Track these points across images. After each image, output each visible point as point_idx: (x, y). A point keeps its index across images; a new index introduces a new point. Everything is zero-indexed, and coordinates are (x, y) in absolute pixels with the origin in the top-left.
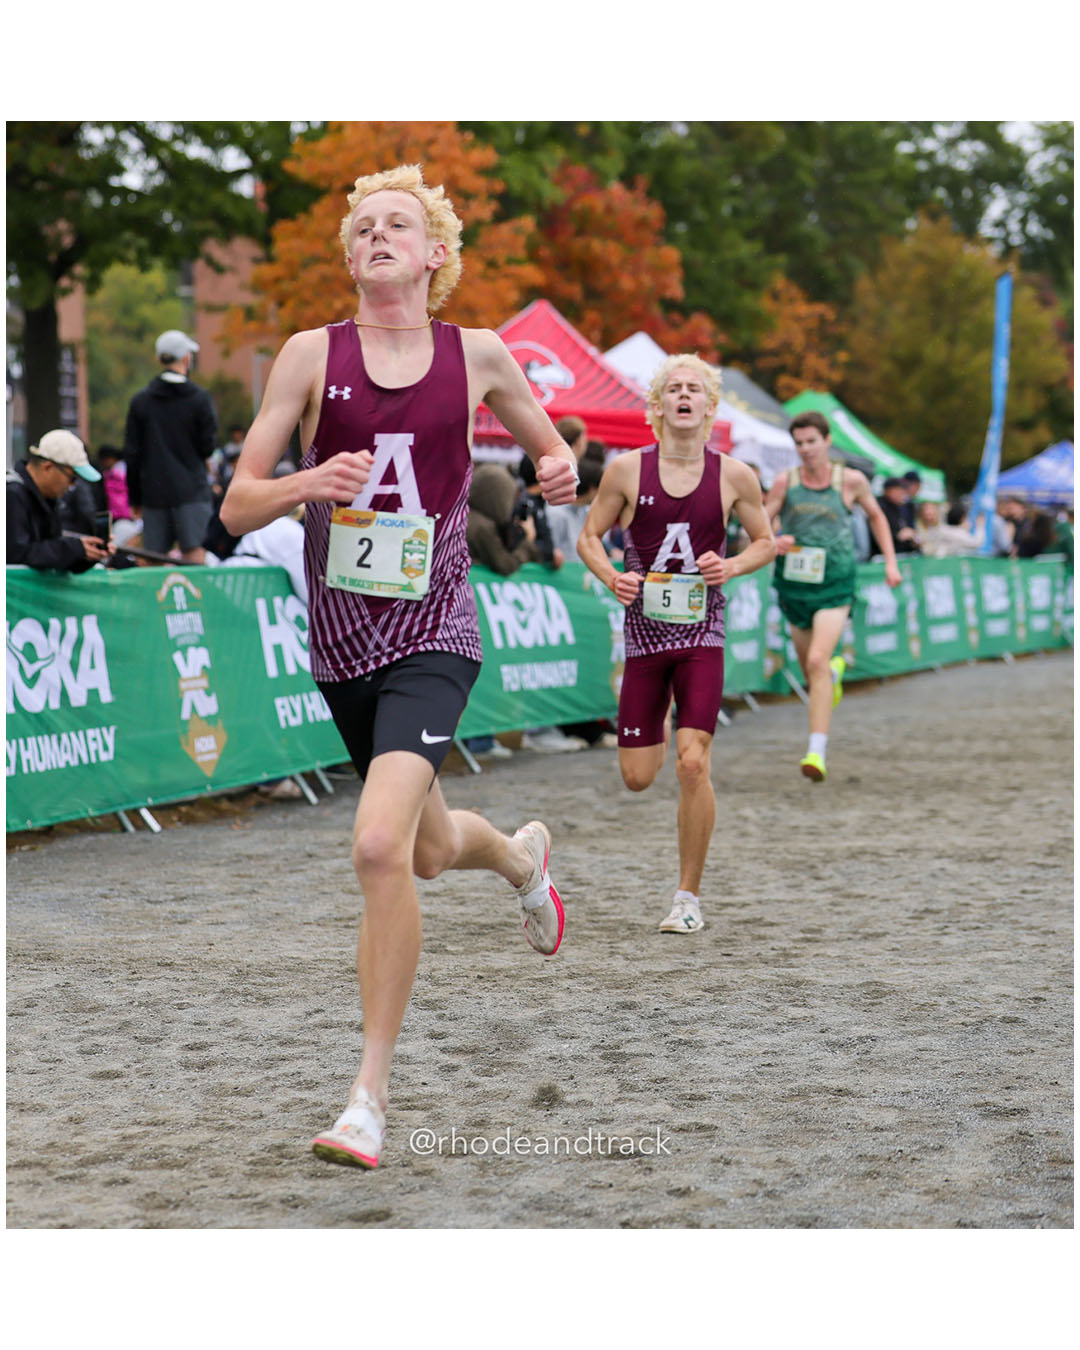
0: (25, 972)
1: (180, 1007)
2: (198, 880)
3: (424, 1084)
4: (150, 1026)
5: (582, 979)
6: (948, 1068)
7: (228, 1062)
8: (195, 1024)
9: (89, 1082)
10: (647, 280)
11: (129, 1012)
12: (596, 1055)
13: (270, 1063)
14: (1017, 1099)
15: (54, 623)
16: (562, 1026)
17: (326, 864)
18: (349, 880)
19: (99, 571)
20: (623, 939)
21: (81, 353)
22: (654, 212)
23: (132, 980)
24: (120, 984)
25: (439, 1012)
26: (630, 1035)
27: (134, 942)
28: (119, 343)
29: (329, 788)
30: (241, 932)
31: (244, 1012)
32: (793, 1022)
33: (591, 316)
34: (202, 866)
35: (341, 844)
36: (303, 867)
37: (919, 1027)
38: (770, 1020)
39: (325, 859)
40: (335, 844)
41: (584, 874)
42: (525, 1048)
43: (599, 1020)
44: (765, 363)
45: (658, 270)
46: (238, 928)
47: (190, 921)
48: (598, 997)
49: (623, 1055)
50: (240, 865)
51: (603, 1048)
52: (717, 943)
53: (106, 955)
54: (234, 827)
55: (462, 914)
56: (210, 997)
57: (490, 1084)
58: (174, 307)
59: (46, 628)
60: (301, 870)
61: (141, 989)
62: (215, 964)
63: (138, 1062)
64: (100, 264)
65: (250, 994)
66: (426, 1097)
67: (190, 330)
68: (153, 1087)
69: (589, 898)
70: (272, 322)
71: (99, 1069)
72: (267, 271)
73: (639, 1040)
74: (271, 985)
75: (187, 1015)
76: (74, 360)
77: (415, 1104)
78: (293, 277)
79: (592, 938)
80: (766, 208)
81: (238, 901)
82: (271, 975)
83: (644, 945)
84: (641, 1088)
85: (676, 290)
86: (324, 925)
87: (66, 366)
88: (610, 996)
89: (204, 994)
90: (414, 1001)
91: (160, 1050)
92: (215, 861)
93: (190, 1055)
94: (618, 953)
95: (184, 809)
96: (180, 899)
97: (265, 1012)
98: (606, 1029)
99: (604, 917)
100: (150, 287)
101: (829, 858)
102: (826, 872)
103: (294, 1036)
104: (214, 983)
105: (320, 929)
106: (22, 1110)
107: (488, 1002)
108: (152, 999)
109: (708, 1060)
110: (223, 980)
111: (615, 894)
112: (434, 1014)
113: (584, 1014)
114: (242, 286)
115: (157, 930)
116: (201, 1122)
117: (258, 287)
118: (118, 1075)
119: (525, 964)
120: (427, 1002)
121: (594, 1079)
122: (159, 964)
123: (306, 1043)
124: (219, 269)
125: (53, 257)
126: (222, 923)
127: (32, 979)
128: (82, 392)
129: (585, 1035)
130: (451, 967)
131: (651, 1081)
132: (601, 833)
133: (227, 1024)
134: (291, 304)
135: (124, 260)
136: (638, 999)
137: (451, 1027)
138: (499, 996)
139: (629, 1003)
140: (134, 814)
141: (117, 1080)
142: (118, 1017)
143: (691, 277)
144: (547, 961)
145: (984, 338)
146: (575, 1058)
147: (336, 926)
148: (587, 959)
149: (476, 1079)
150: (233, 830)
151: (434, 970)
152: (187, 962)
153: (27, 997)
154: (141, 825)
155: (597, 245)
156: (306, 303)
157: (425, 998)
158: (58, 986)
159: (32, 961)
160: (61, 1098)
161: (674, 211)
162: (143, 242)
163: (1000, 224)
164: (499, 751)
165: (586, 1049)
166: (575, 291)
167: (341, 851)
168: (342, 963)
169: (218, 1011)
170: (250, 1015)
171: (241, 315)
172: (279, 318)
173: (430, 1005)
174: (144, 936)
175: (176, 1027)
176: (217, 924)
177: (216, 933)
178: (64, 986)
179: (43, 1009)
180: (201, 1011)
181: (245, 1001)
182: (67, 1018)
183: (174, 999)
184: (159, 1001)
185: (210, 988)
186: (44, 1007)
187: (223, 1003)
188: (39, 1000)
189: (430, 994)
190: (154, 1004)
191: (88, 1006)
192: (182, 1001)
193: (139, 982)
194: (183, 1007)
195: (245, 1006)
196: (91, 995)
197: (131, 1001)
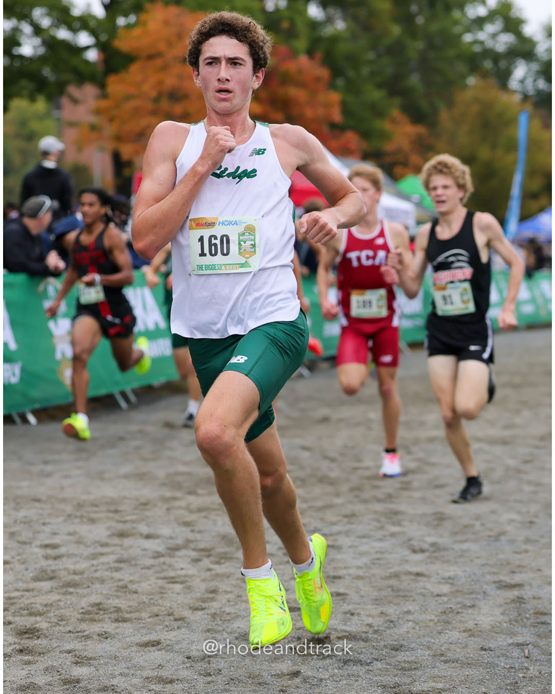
1: (44, 524)
2: (57, 452)
3: (182, 569)
4: (25, 535)
6: (479, 561)
7: (69, 556)
8: (52, 534)
10: (320, 112)
11: (15, 527)
13: (94, 556)
14: (517, 578)
17: (131, 443)
22: (324, 73)
23: (17, 509)
25: (192, 528)
27: (19, 487)
29: (134, 400)
30: (80, 482)
31: (80, 527)
32: (393, 535)
34: (59, 444)
36: (117, 445)
37: (464, 537)
38: (379, 534)
39: (130, 440)
40: (135, 432)
44: (388, 160)
45: (327, 106)
47: (51, 475)
52: (352, 490)
56: (61, 519)
57: (219, 569)
58: (50, 124)
60: (116, 447)
61: (21, 514)
62: (64, 500)
63: (19, 555)
65: (84, 517)
66: (183, 576)
67: (59, 135)
68: (27, 569)
70: (106, 132)
72: (104, 104)
75: (47, 529)
77: (177, 580)
78: (118, 107)
80: (389, 71)
82: (96, 506)
85: (337, 116)
86: (128, 478)
89: (58, 516)
90: (178, 522)
93: (49, 551)
96: (46, 462)
97: (92, 527)
100: (36, 112)
101: (416, 442)
102: (415, 449)
103: (109, 541)
104: (64, 511)
108: (27, 520)
109: (344, 556)
110: (69, 509)
112: (189, 529)
114: (89, 112)
116: (54, 590)
117: (98, 112)
118: (7, 563)
123: (115, 545)
124: (75, 101)
133: (70, 534)
134: (117, 121)
135: (21, 96)
137: (198, 536)
140: (22, 415)
142: (9, 530)
143: (346, 109)
145: (512, 146)
149: (212, 566)
151: (190, 504)
152: (48, 499)
154: (25, 420)
155: (294, 92)
156: (124, 122)
157: (184, 520)
161: (336, 72)
162: (32, 86)
163: (522, 81)
168: (137, 500)
169: (65, 526)
170: (84, 530)
171: (88, 129)
172: (110, 130)
173: (187, 524)
174: (25, 484)
175: (41, 536)
176: (66, 477)
177: (66, 482)
180: (56, 527)
181: (81, 521)
183: (41, 519)
184: (32, 521)
185: (62, 513)
187: (68, 522)
189: (187, 518)
190: (29, 522)
192: (45, 521)
193: (21, 510)
194: (46, 524)
195: (81, 524)
197: (16, 520)
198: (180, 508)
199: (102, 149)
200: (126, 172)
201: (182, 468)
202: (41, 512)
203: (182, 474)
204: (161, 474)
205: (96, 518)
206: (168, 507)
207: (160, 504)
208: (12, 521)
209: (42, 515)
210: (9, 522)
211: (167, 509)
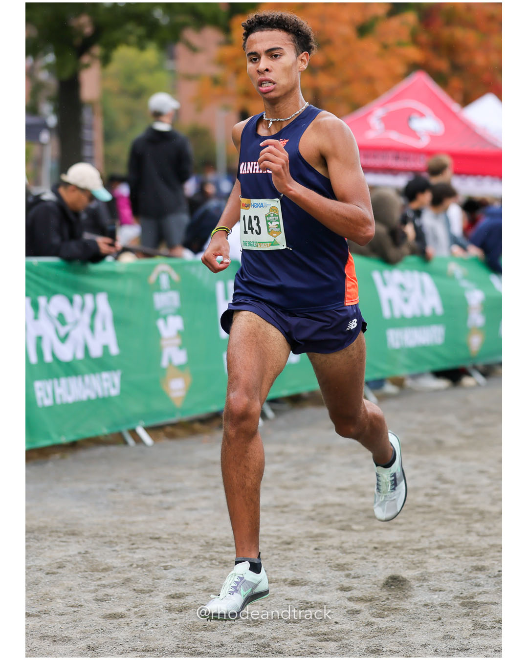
0: (57, 543)
1: (166, 568)
2: (178, 479)
3: (336, 623)
4: (144, 581)
5: (447, 550)
8: (176, 580)
9: (102, 621)
11: (130, 571)
12: (457, 603)
15: (77, 298)
16: (433, 583)
19: (110, 263)
20: (477, 521)
21: (98, 109)
23: (132, 549)
24: (123, 552)
25: (347, 572)
26: (481, 589)
27: (133, 522)
28: (123, 102)
31: (210, 571)
33: (455, 82)
35: (280, 454)
41: (449, 475)
42: (407, 598)
43: (459, 578)
47: (173, 508)
48: (458, 562)
49: (476, 603)
51: (462, 598)
53: (113, 532)
55: (363, 504)
56: (186, 562)
57: (382, 623)
58: (162, 77)
61: (138, 555)
62: (190, 538)
63: (136, 607)
64: (110, 46)
65: (215, 559)
66: (338, 632)
67: (173, 91)
68: (146, 624)
69: (452, 492)
71: (109, 612)
72: (228, 52)
73: (487, 593)
75: (170, 574)
77: (330, 637)
79: (454, 520)
81: (207, 493)
83: (491, 525)
84: (489, 627)
87: (86, 118)
88: (467, 561)
89: (182, 559)
90: (329, 564)
91: (151, 599)
93: (174, 603)
94: (472, 531)
95: (169, 429)
96: (165, 492)
98: (464, 585)
99: (462, 506)
104: (190, 551)
106: (55, 641)
107: (381, 566)
108: (145, 563)
110: (195, 549)
111: (471, 489)
112: (343, 573)
113: (448, 575)
114: (211, 62)
115: (150, 514)
116: (180, 649)
117: (222, 62)
118: (122, 616)
119: (407, 539)
120: (338, 565)
121: (455, 620)
122: (151, 538)
124: (193, 49)
125: (78, 41)
126: (195, 509)
127: (62, 549)
128: (97, 137)
129: (449, 589)
130: (356, 541)
131: (496, 622)
132: (460, 447)
133: (198, 580)
135: (128, 43)
136: (486, 563)
137: (355, 583)
138: (389, 561)
139: (480, 567)
140: (133, 433)
141: (121, 620)
142: (122, 575)
144: (423, 536)
146: (442, 605)
148: (451, 536)
149: (373, 620)
151: (343, 543)
152: (170, 537)
153: (58, 561)
154: (138, 440)
155: (460, 34)
157: (337, 562)
158: (80, 553)
160: (82, 632)
162: (141, 31)
164: (389, 389)
165: (450, 599)
166: (443, 65)
167: (278, 458)
168: (279, 537)
169: (192, 571)
171: (210, 83)
172: (235, 85)
173: (340, 567)
174: (140, 518)
175: (162, 582)
176: (191, 509)
177: (190, 516)
178: (84, 554)
179: (69, 570)
180: (180, 571)
181: (211, 564)
182: (87, 576)
183: (161, 562)
184: (151, 564)
185: (187, 555)
186: (70, 568)
187: (195, 565)
188: (67, 563)
189: (340, 560)
190: (147, 566)
191: (101, 568)
192: (167, 564)
193: (137, 551)
194: (168, 568)
195: (211, 567)
196: (103, 560)
197: (131, 564)
198: (332, 547)
199: (226, 108)
201: (332, 498)
202: (161, 553)
203: (332, 505)
204: (307, 505)
205: (229, 561)
206: (316, 546)
207: (306, 543)
208: (126, 565)
209: (163, 557)
210: (122, 566)
211: (316, 549)
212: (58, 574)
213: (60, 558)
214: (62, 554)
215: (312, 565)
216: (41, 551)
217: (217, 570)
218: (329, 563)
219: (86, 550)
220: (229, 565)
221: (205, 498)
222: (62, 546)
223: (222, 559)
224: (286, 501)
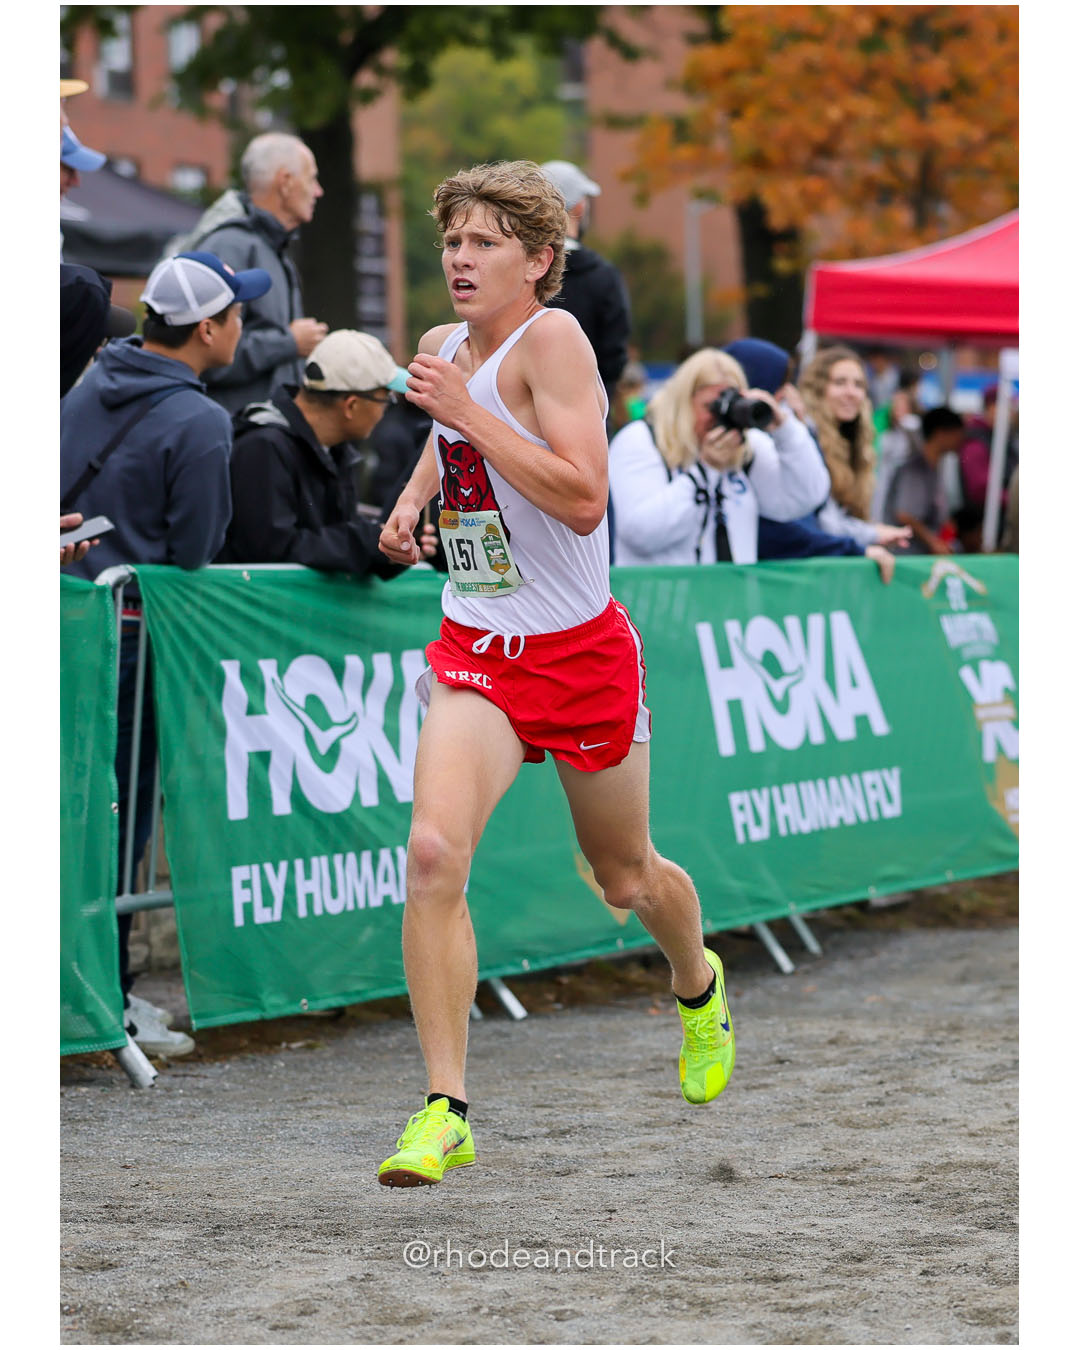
0: (298, 1255)
1: (559, 1317)
2: (591, 1101)
11: (474, 1324)
15: (353, 663)
17: (806, 1075)
18: (847, 1103)
19: (421, 573)
21: (394, 199)
24: (458, 1278)
25: (1001, 1329)
27: (481, 1205)
29: (813, 946)
30: (661, 1190)
31: (668, 1325)
34: (597, 1078)
35: (832, 1042)
36: (770, 1081)
39: (806, 1066)
40: (823, 1040)
46: (657, 1184)
47: (576, 1171)
50: (661, 1076)
54: (652, 1011)
56: (610, 1301)
58: (551, 118)
59: (338, 671)
60: (766, 1086)
61: (493, 1286)
64: (427, 47)
65: (678, 1296)
67: (581, 157)
70: (720, 145)
72: (713, 58)
74: (714, 1281)
75: (570, 1331)
76: (382, 211)
78: (756, 68)
81: (658, 1137)
82: (714, 1264)
86: (805, 1179)
87: (367, 222)
89: (600, 1294)
90: (957, 1310)
92: (619, 1071)
95: (565, 980)
96: (559, 1133)
100: (510, 86)
104: (617, 1276)
105: (796, 1186)
108: (511, 1303)
114: (669, 84)
115: (521, 1185)
117: (694, 84)
120: (980, 1312)
122: (524, 1244)
124: (630, 53)
125: (347, 37)
126: (631, 1175)
127: (308, 1268)
128: (393, 267)
134: (752, 112)
135: (467, 42)
147: (825, 1181)
150: (651, 1017)
151: (992, 1258)
152: (571, 1241)
153: (301, 1297)
154: (493, 1007)
156: (776, 110)
157: (978, 1305)
158: (352, 1279)
159: (309, 1236)
167: (832, 1053)
168: (833, 1245)
169: (623, 1323)
171: (666, 133)
172: (734, 137)
173: (984, 1317)
174: (498, 1197)
178: (363, 1280)
179: (328, 1318)
180: (595, 1324)
181: (668, 1308)
182: (370, 1334)
183: (550, 1302)
184: (525, 1307)
185: (611, 1284)
186: (330, 1314)
187: (632, 1310)
188: (322, 1303)
189: (984, 1299)
190: (515, 1311)
191: (404, 1314)
192: (563, 1308)
193: (491, 1274)
194: (563, 1317)
195: (669, 1316)
196: (408, 1295)
197: (475, 1305)
198: (964, 1268)
199: (706, 195)
200: (782, 265)
203: (966, 1167)
204: (903, 1166)
205: (713, 1300)
206: (925, 1266)
207: (901, 1258)
208: (464, 1307)
209: (556, 1290)
210: (455, 1310)
211: (925, 1273)
212: (301, 1330)
213: (306, 1291)
214: (311, 1280)
215: (913, 1312)
216: (257, 1273)
217: (684, 1323)
218: (955, 1307)
219: (367, 1272)
220: (713, 1311)
221: (654, 1148)
222: (308, 1262)
223: (695, 1296)
224: (853, 1156)
